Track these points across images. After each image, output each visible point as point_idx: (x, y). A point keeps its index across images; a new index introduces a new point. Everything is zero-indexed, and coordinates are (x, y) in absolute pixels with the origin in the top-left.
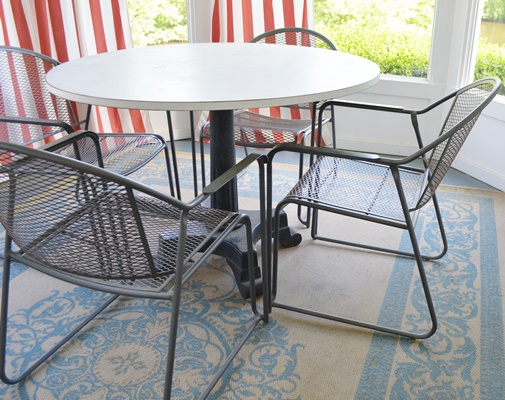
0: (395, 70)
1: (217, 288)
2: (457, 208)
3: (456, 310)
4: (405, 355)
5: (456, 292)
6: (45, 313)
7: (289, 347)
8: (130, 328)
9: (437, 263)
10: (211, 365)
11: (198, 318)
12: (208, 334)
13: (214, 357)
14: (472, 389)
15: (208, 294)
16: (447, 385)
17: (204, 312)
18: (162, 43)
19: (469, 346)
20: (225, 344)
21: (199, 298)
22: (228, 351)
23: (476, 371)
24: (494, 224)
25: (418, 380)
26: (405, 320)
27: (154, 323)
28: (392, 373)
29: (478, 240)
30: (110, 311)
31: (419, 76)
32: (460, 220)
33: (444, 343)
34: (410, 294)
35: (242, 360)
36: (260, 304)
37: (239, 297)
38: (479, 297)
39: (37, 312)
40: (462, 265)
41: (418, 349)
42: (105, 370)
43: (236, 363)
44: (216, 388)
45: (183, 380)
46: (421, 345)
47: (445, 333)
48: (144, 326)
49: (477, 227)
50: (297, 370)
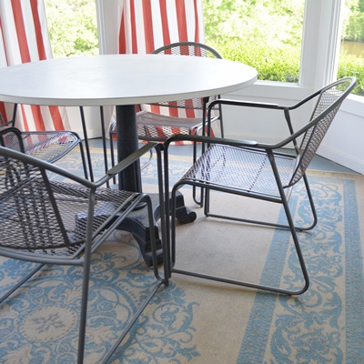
0: (272, 77)
1: (125, 259)
2: (324, 188)
3: (325, 271)
4: (283, 308)
5: (325, 256)
7: (186, 305)
8: (51, 294)
9: (309, 233)
10: (120, 322)
11: (109, 284)
12: (118, 297)
13: (123, 315)
14: (339, 335)
15: (118, 264)
16: (318, 332)
17: (113, 279)
19: (336, 300)
20: (132, 305)
21: (110, 267)
22: (135, 310)
23: (342, 319)
24: (355, 200)
25: (294, 329)
26: (283, 280)
27: (72, 289)
28: (273, 324)
29: (342, 214)
30: (34, 280)
31: (292, 81)
32: (328, 198)
33: (315, 298)
34: (287, 258)
35: (147, 318)
36: (161, 271)
37: (144, 265)
38: (343, 259)
40: (330, 234)
41: (294, 303)
42: (30, 329)
43: (141, 320)
44: (125, 341)
45: (96, 335)
46: (296, 300)
47: (316, 290)
48: (63, 292)
49: (341, 203)
50: (193, 324)
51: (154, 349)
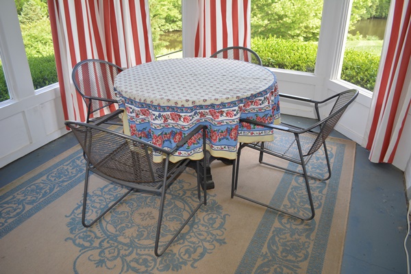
0: (296, 67)
1: (190, 184)
4: (279, 224)
6: (110, 190)
7: (222, 215)
8: (148, 200)
11: (180, 198)
12: (185, 206)
13: (186, 216)
14: (310, 243)
15: (186, 187)
16: (297, 240)
17: (183, 195)
18: (169, 32)
19: (312, 223)
20: (192, 211)
21: (182, 188)
23: (313, 235)
24: (343, 159)
25: (283, 236)
26: (282, 207)
28: (271, 232)
32: (323, 156)
34: (288, 194)
35: (200, 220)
38: (324, 198)
39: (106, 190)
41: (286, 221)
42: (137, 219)
43: (196, 220)
46: (288, 220)
49: (332, 160)
50: (225, 226)
51: (202, 237)
